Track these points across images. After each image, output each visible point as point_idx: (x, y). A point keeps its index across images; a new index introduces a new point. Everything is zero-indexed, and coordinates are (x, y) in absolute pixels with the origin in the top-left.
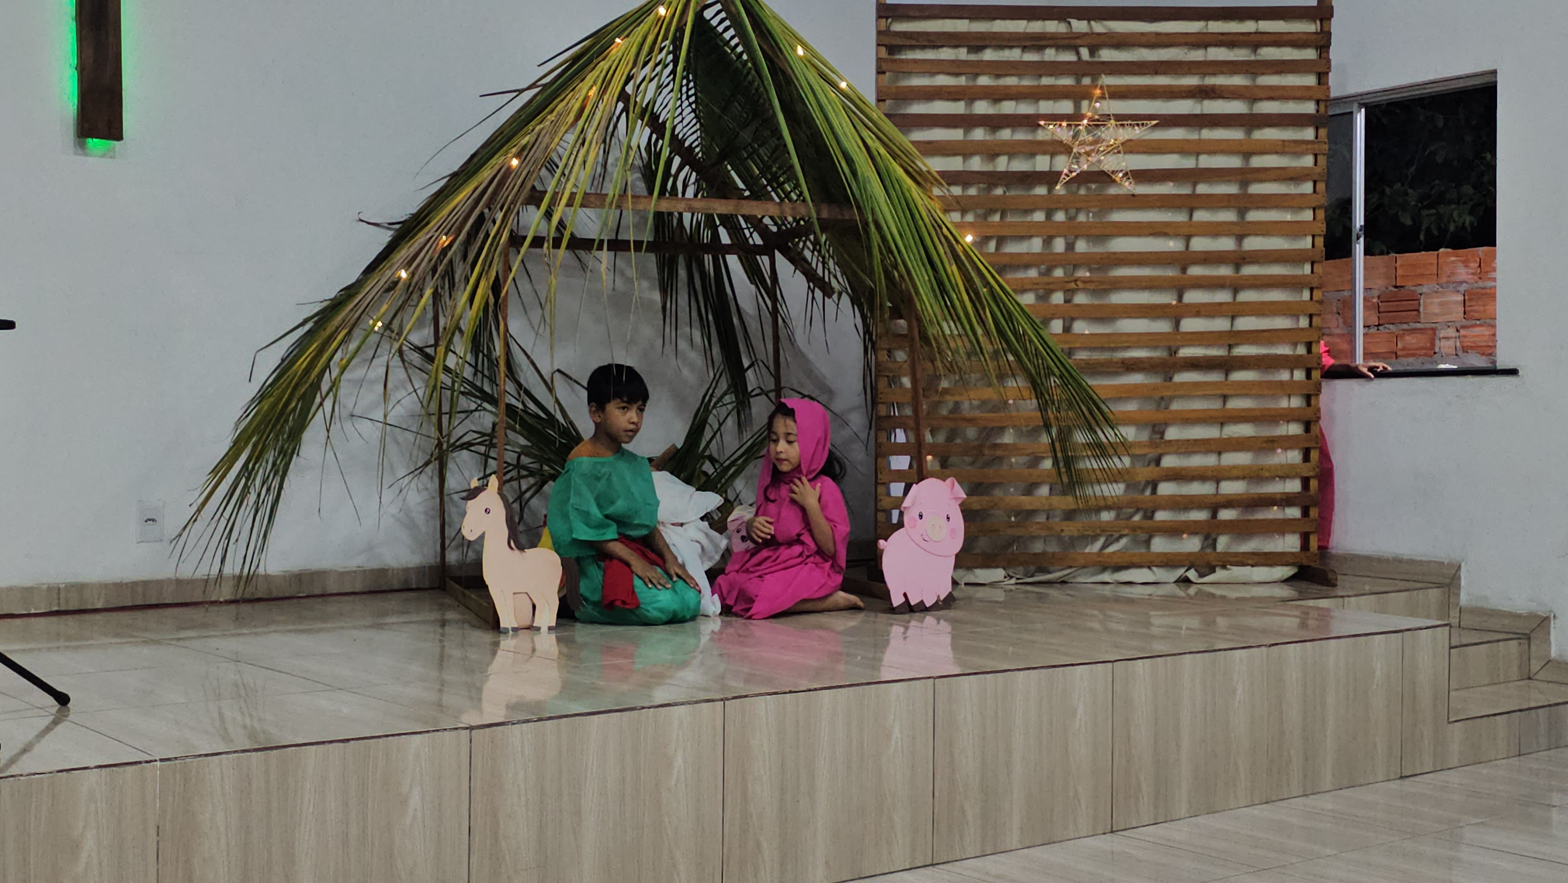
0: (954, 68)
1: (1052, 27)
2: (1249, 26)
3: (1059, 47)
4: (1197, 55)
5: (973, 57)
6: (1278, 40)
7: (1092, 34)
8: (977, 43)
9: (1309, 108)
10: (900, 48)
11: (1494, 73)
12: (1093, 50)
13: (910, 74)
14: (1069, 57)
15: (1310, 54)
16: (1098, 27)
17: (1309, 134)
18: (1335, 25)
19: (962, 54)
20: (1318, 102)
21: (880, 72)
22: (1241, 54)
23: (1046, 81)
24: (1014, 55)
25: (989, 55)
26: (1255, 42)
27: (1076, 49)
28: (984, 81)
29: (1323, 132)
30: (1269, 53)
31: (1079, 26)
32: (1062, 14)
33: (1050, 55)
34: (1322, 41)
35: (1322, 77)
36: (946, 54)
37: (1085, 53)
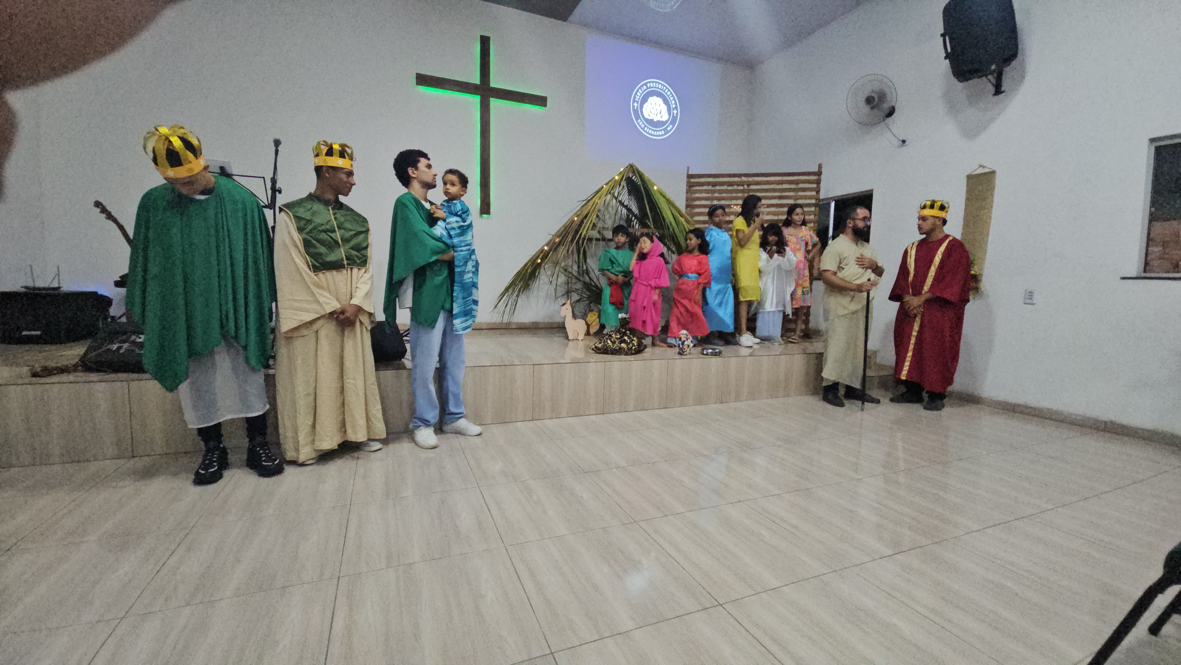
0: (707, 192)
1: (736, 179)
2: (796, 178)
3: (738, 185)
4: (780, 187)
5: (713, 188)
6: (803, 182)
7: (748, 181)
8: (714, 184)
9: (813, 201)
10: (693, 186)
11: (872, 190)
12: (748, 185)
13: (695, 193)
14: (741, 188)
15: (815, 186)
16: (750, 179)
17: (813, 209)
18: (823, 177)
19: (710, 188)
20: (816, 200)
21: (687, 193)
22: (793, 186)
23: (734, 195)
24: (725, 187)
25: (718, 188)
26: (797, 182)
27: (743, 185)
28: (716, 195)
29: (817, 209)
30: (802, 186)
31: (744, 179)
32: (740, 176)
33: (735, 187)
34: (818, 182)
35: (818, 192)
36: (705, 188)
37: (746, 187)
